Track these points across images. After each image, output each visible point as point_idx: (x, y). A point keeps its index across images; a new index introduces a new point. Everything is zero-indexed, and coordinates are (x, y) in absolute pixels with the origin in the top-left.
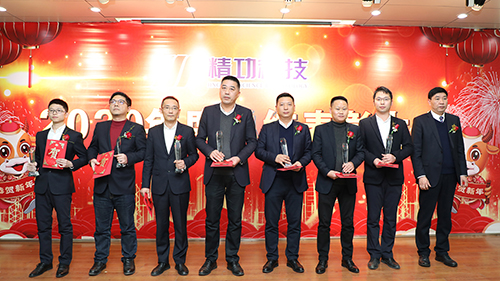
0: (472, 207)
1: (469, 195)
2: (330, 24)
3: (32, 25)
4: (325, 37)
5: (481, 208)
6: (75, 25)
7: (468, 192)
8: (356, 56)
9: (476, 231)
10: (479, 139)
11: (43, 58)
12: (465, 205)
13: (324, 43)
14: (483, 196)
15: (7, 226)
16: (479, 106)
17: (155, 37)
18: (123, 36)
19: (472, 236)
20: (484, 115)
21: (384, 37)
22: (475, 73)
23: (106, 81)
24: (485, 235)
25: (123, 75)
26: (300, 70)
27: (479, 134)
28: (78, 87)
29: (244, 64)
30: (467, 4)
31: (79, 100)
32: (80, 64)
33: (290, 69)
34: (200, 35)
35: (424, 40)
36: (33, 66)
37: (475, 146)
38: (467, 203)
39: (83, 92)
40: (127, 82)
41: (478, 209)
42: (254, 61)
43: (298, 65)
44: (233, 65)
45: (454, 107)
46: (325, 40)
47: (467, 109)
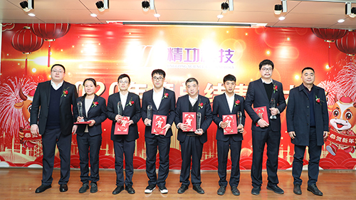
0: (346, 151)
1: (344, 143)
2: (250, 25)
3: (51, 26)
4: (247, 34)
5: (352, 152)
6: (79, 25)
7: (343, 141)
8: (267, 47)
9: (349, 168)
10: (352, 105)
11: (58, 47)
12: (341, 150)
13: (246, 39)
14: (354, 144)
15: (33, 159)
17: (132, 33)
18: (110, 33)
19: (345, 171)
20: (355, 89)
21: (287, 35)
22: (349, 60)
23: (99, 63)
24: (354, 171)
25: (110, 59)
26: (229, 56)
27: (351, 101)
28: (81, 67)
29: (191, 52)
30: (346, 13)
31: (81, 75)
32: (82, 51)
33: (222, 56)
34: (161, 33)
35: (313, 37)
36: (51, 53)
37: (348, 110)
38: (343, 149)
39: (83, 70)
40: (113, 63)
41: (350, 153)
42: (198, 50)
43: (227, 53)
44: (184, 52)
45: (334, 83)
46: (246, 36)
47: (343, 84)
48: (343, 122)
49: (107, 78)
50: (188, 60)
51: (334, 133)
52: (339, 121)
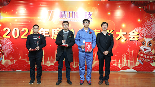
0: (148, 62)
1: (148, 59)
4: (98, 4)
5: (152, 63)
7: (147, 57)
8: (109, 11)
9: (150, 71)
10: (151, 39)
11: (4, 11)
12: (146, 62)
13: (98, 7)
14: (153, 59)
16: (151, 28)
17: (42, 4)
18: (31, 4)
19: (149, 72)
20: (153, 31)
21: (118, 4)
22: (150, 17)
23: (25, 19)
24: (154, 72)
25: (31, 17)
26: (89, 15)
27: (151, 37)
28: (16, 20)
29: (71, 13)
31: (16, 25)
32: (17, 13)
33: (86, 15)
35: (133, 5)
36: (1, 13)
37: (150, 42)
38: (147, 61)
39: (17, 22)
40: (32, 19)
41: (151, 63)
42: (74, 12)
43: (89, 14)
44: (67, 13)
45: (142, 28)
46: (98, 5)
47: (147, 29)
48: (147, 48)
49: (29, 26)
50: (69, 18)
51: (143, 53)
52: (145, 47)
